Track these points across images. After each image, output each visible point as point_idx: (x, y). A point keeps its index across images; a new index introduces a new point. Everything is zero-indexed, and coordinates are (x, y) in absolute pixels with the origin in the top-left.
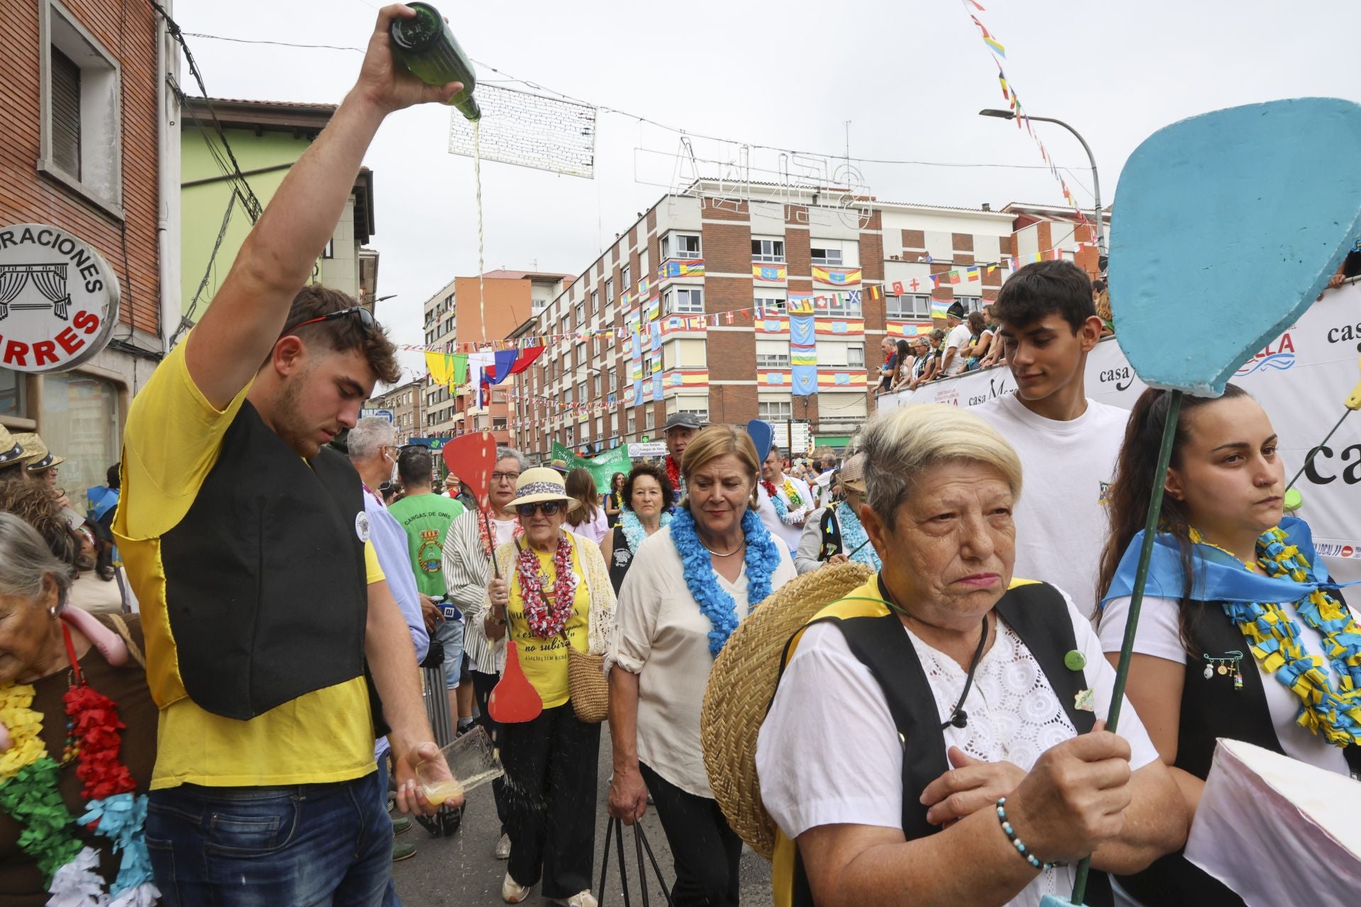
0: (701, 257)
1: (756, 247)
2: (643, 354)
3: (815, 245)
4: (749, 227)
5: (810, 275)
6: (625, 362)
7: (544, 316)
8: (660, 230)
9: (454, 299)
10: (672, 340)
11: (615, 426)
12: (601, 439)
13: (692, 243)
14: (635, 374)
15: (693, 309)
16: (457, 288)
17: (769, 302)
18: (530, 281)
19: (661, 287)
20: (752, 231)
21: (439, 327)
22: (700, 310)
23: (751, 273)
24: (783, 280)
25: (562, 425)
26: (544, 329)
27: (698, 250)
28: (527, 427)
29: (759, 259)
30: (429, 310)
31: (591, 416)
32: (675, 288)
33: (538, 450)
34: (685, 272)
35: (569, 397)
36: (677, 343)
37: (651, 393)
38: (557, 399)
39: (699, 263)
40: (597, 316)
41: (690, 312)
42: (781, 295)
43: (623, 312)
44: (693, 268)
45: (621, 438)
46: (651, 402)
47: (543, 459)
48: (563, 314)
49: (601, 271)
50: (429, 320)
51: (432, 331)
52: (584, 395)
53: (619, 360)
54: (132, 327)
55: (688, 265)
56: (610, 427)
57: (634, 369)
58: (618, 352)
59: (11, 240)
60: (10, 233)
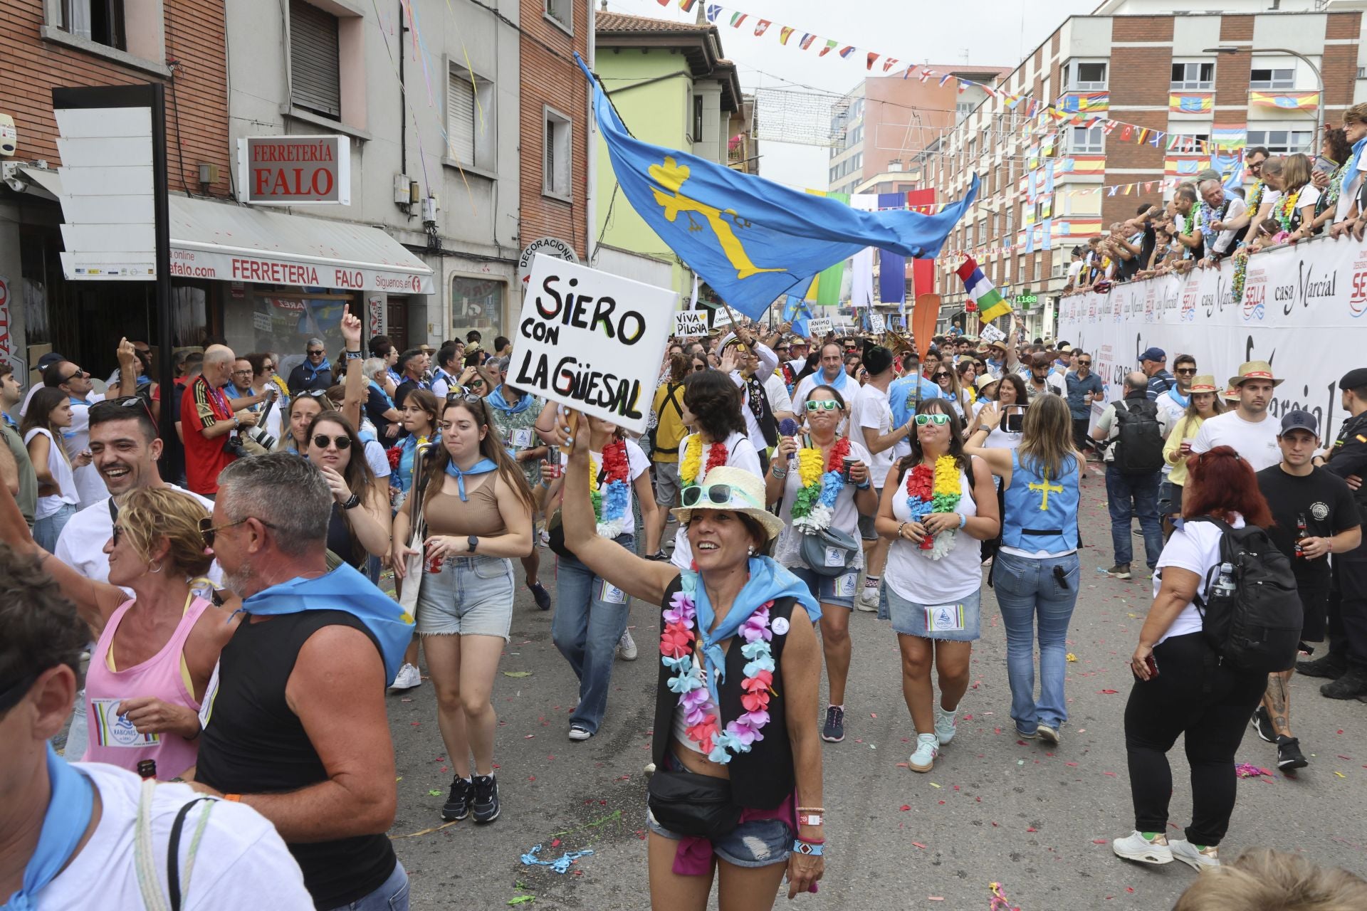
0: (1106, 88)
1: (1178, 72)
2: (1038, 196)
3: (1259, 64)
4: (1171, 49)
5: (1246, 103)
6: (1022, 203)
7: (953, 136)
8: (1062, 56)
9: (863, 103)
10: (1064, 185)
11: (1007, 274)
13: (1097, 72)
14: (1028, 217)
15: (1091, 149)
16: (867, 91)
17: (1188, 138)
19: (1058, 123)
20: (1174, 54)
22: (1099, 149)
23: (1167, 104)
24: (1208, 111)
26: (952, 150)
27: (1103, 80)
29: (1181, 86)
30: (835, 115)
31: (988, 258)
32: (1071, 126)
34: (1085, 106)
35: (970, 233)
36: (1069, 188)
37: (1040, 241)
38: (959, 234)
39: (1103, 95)
40: (1001, 145)
41: (1087, 152)
42: (1203, 130)
43: (1025, 144)
44: (1094, 102)
46: (1040, 250)
48: (970, 136)
50: (835, 127)
51: (838, 141)
52: (983, 235)
53: (1016, 200)
55: (1090, 97)
56: (1004, 274)
57: (1028, 211)
58: (1016, 189)
59: (540, 244)
60: (540, 241)
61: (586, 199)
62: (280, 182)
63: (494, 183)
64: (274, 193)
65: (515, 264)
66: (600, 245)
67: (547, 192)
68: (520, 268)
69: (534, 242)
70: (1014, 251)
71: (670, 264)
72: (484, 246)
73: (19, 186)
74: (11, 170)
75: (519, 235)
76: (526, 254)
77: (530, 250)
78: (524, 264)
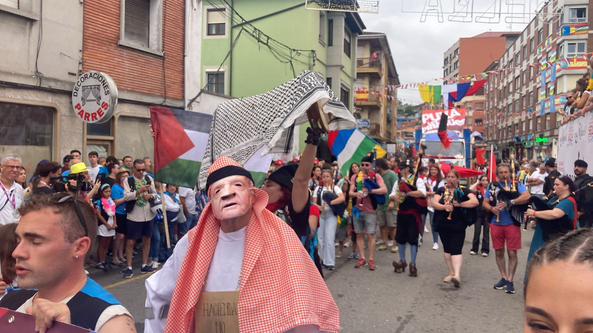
0: (587, 21)
2: (547, 84)
6: (538, 89)
7: (502, 60)
8: (559, 6)
9: (459, 51)
10: (562, 76)
11: (531, 128)
12: (524, 134)
13: (580, 13)
14: (542, 96)
15: (578, 55)
16: (460, 44)
18: (505, 38)
19: (558, 42)
21: (450, 67)
22: (583, 55)
25: (507, 125)
27: (585, 17)
28: (491, 125)
30: (446, 57)
31: (520, 120)
32: (566, 43)
33: (495, 138)
34: (574, 31)
35: (511, 109)
36: (565, 78)
37: (549, 108)
38: (505, 109)
39: (586, 25)
40: (526, 61)
41: (576, 57)
43: (539, 58)
44: (580, 29)
45: (533, 134)
46: (548, 113)
47: (497, 143)
48: (510, 59)
49: (529, 33)
50: (446, 62)
51: (447, 69)
52: (517, 108)
53: (535, 87)
54: (165, 97)
55: (577, 27)
56: (529, 127)
57: (542, 93)
58: (535, 81)
59: (87, 77)
60: (87, 75)
61: (184, 56)
63: (36, 23)
65: (69, 94)
68: (73, 98)
69: (83, 75)
70: (534, 115)
75: (80, 70)
76: (77, 86)
77: (80, 82)
78: (75, 94)
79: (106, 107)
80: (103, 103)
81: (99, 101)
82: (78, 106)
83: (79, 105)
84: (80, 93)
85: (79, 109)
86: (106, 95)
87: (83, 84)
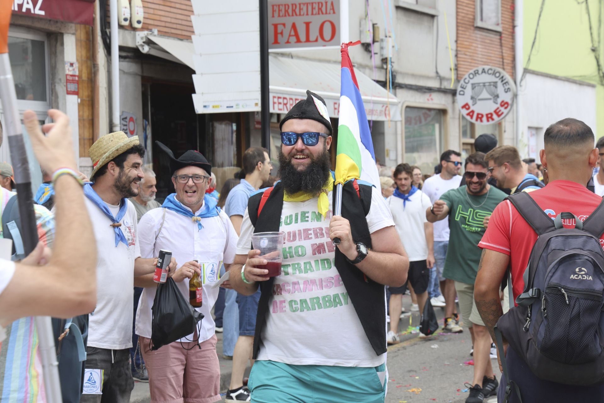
59: (478, 73)
60: (478, 71)
61: (514, 27)
62: (293, 33)
63: (436, 18)
64: (288, 42)
65: (453, 93)
66: (526, 71)
67: (479, 24)
68: (458, 97)
69: (472, 71)
71: (593, 86)
72: (428, 78)
73: (146, 49)
74: (142, 38)
75: (456, 66)
76: (464, 83)
77: (468, 79)
78: (462, 93)
79: (506, 106)
80: (503, 102)
81: (496, 100)
82: (466, 106)
83: (467, 104)
84: (469, 91)
85: (468, 109)
86: (506, 92)
87: (472, 81)
